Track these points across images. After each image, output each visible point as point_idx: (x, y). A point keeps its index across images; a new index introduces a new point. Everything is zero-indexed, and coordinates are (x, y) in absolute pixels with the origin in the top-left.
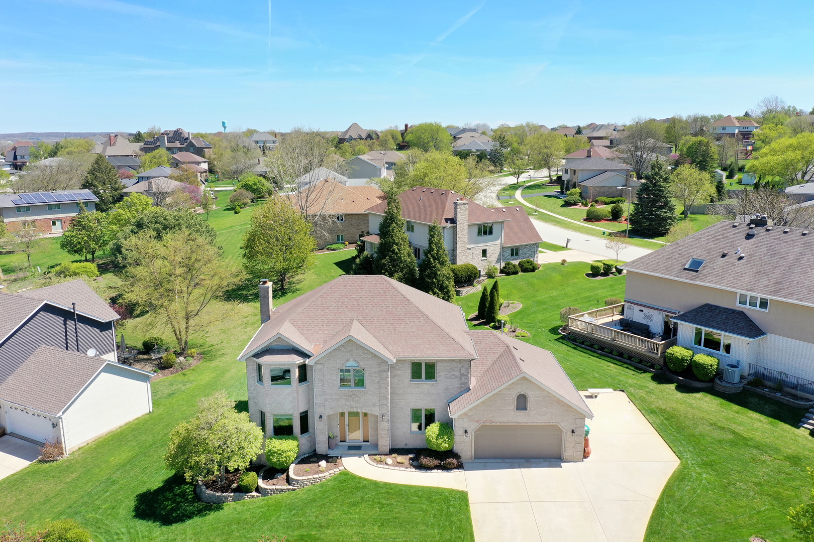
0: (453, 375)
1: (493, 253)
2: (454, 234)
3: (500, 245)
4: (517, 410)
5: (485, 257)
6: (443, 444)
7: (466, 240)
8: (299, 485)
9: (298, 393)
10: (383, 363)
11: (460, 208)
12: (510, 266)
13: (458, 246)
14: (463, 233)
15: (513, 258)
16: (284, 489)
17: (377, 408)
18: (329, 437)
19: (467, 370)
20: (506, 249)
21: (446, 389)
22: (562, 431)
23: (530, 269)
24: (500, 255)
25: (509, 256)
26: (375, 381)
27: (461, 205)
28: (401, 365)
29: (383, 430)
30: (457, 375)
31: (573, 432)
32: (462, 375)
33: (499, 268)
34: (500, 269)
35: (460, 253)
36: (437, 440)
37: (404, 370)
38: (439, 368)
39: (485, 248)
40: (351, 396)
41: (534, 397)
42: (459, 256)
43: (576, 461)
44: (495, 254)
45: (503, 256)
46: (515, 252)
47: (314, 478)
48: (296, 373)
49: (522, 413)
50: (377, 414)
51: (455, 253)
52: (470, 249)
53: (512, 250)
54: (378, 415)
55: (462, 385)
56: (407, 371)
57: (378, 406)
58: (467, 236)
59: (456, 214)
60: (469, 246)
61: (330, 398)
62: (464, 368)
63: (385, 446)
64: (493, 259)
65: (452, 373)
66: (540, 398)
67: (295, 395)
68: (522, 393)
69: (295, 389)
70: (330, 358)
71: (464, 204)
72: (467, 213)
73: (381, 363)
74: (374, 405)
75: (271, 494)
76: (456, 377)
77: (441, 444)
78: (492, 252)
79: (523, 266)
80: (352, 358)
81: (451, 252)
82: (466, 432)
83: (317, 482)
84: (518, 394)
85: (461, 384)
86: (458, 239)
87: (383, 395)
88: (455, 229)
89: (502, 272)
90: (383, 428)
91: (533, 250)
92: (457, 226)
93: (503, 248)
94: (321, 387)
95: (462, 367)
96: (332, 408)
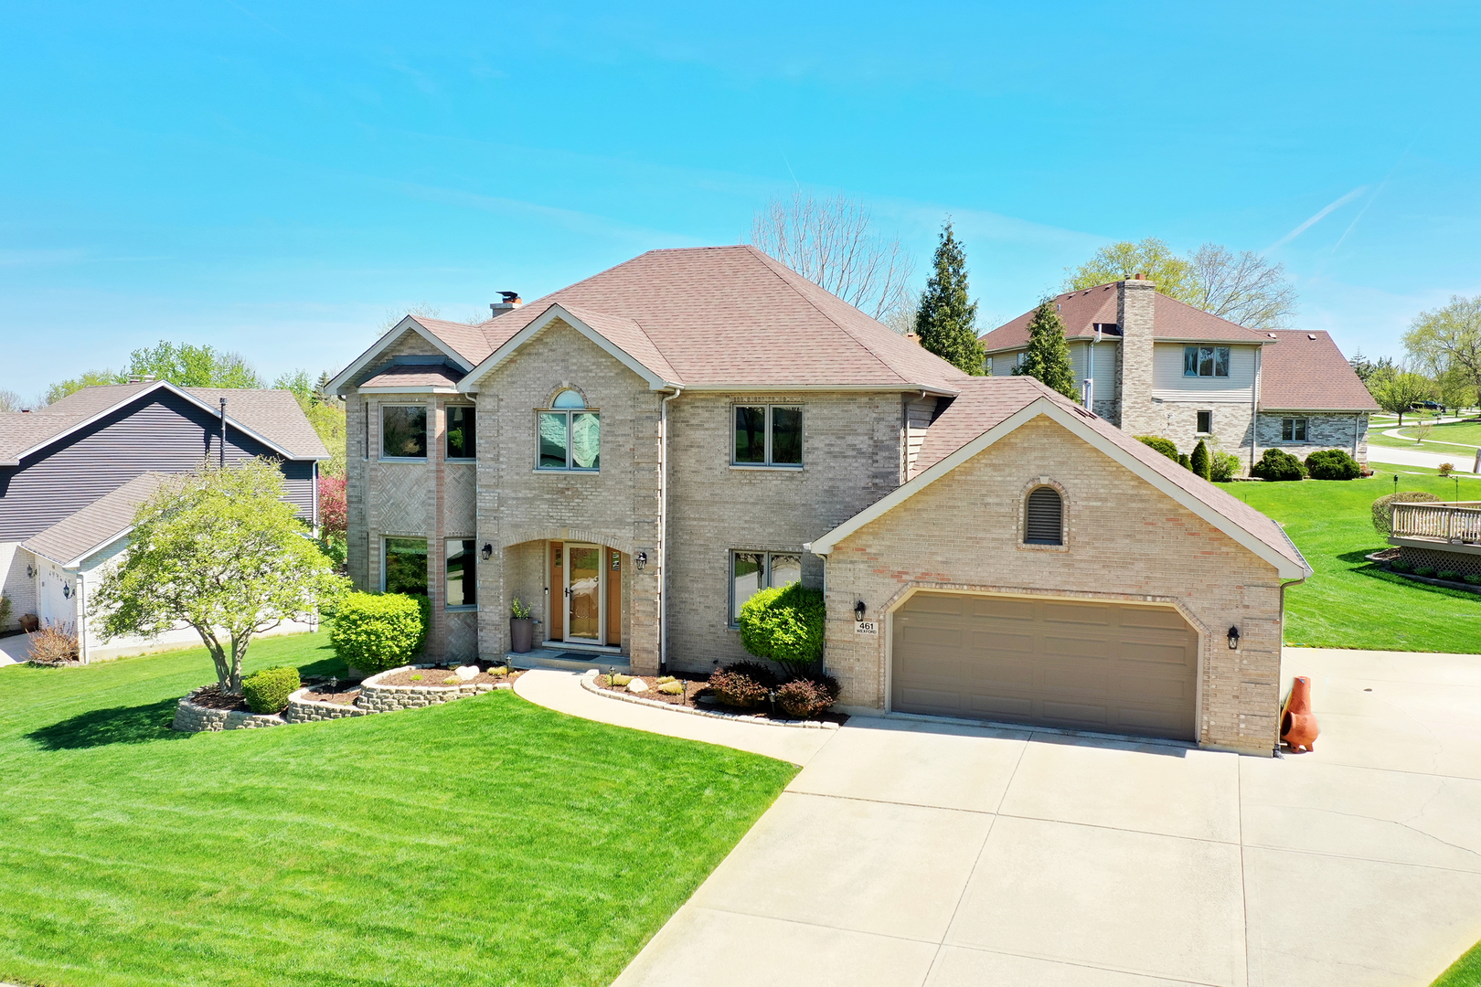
0: (853, 447)
1: (1230, 424)
2: (1116, 361)
3: (1250, 406)
4: (1025, 542)
5: (1207, 431)
6: (779, 634)
7: (1148, 378)
8: (371, 706)
9: (440, 479)
10: (644, 392)
11: (1133, 296)
12: (1277, 457)
13: (1126, 389)
14: (1139, 359)
15: (1288, 442)
16: (334, 711)
17: (627, 533)
18: (514, 617)
19: (894, 429)
20: (1268, 419)
21: (831, 492)
22: (1195, 637)
23: (1338, 472)
24: (1250, 431)
25: (1276, 436)
26: (622, 449)
27: (1132, 288)
28: (707, 414)
29: (641, 599)
30: (864, 447)
31: (1233, 633)
32: (878, 446)
33: (1248, 465)
34: (1251, 467)
35: (1131, 408)
36: (762, 619)
37: (714, 429)
38: (809, 423)
39: (1206, 408)
40: (562, 491)
41: (1087, 499)
42: (1128, 417)
43: (1250, 750)
44: (1235, 426)
45: (1260, 435)
46: (1296, 427)
47: (413, 692)
48: (438, 424)
49: (1045, 553)
50: (628, 549)
51: (1118, 409)
52: (1159, 401)
53: (1287, 423)
54: (631, 553)
55: (877, 481)
56: (721, 432)
57: (629, 524)
58: (1151, 368)
59: (1121, 312)
60: (1157, 393)
61: (513, 495)
62: (882, 426)
63: (645, 650)
64: (1230, 440)
65: (850, 440)
66: (1105, 500)
67: (432, 484)
68: (1044, 481)
69: (434, 468)
70: (514, 379)
71: (1143, 287)
72: (1151, 310)
73: (640, 392)
74: (620, 522)
75: (302, 719)
76: (860, 453)
77: (772, 632)
78: (1226, 420)
79: (1316, 463)
80: (566, 379)
81: (1108, 406)
82: (861, 607)
83: (421, 705)
84: (1030, 486)
85: (875, 476)
86: (1125, 372)
87: (644, 493)
88: (1118, 345)
89: (1255, 472)
90: (643, 595)
91: (1350, 432)
92: (1122, 339)
93: (1260, 415)
94: (492, 463)
95: (879, 420)
96: (516, 526)
